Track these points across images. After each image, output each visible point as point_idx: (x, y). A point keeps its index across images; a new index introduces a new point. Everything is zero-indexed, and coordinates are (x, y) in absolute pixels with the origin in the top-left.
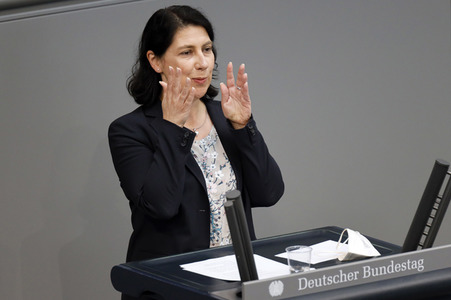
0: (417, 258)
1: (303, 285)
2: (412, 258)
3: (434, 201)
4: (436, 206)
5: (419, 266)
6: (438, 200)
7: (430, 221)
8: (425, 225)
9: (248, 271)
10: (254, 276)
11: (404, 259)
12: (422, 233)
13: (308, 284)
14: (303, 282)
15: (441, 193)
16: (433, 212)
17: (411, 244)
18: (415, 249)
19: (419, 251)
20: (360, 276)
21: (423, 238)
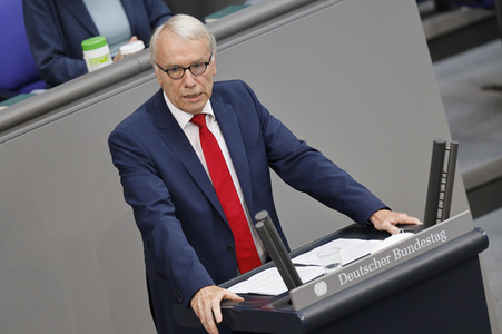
0: (438, 230)
1: (344, 280)
2: (434, 232)
3: (441, 177)
4: (444, 181)
5: (442, 237)
6: (444, 175)
7: (442, 195)
8: (438, 200)
9: (292, 279)
10: (298, 283)
11: (428, 235)
12: (437, 208)
13: (348, 278)
14: (343, 276)
15: (445, 169)
16: (443, 187)
17: (430, 220)
18: (435, 223)
19: (439, 224)
20: (392, 258)
21: (440, 211)
